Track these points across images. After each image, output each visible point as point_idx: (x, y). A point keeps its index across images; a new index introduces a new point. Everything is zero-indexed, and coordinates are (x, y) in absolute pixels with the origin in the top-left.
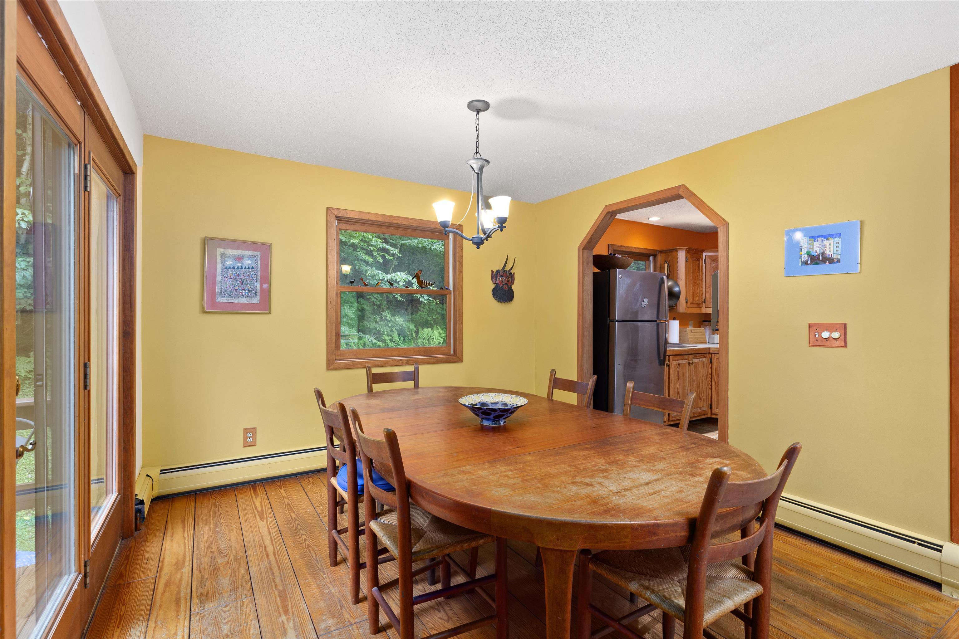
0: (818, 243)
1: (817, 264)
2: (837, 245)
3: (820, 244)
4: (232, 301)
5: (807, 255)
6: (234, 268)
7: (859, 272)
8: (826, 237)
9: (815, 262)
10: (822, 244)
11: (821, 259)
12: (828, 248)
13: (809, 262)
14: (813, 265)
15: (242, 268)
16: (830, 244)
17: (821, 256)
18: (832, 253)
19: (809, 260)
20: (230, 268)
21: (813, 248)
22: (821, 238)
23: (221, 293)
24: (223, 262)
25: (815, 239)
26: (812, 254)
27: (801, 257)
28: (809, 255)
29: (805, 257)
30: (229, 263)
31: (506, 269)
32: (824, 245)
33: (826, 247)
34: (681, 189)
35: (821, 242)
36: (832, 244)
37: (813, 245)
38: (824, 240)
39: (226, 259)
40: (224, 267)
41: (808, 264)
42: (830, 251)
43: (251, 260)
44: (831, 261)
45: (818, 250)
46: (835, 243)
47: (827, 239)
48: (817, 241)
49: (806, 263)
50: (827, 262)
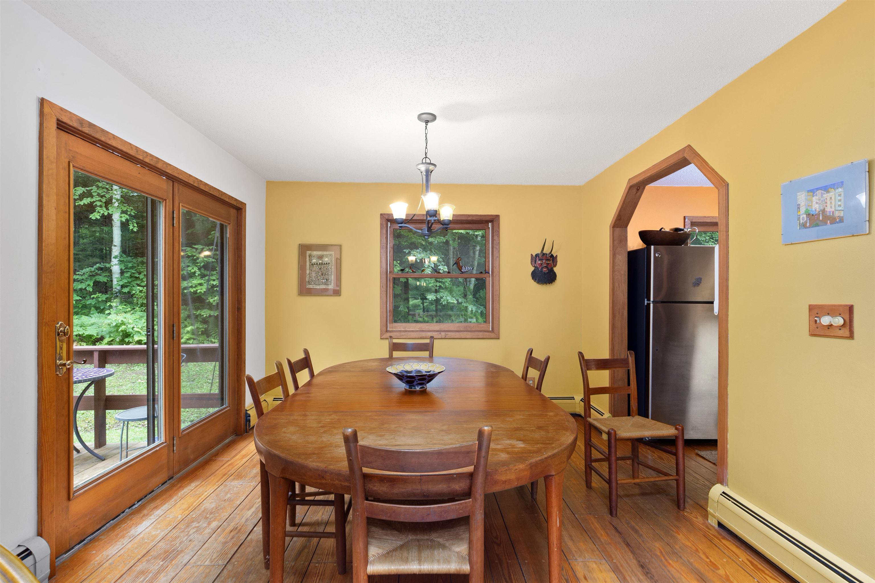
0: (817, 198)
1: (817, 225)
2: (839, 198)
3: (819, 200)
4: (316, 287)
5: (805, 215)
6: (317, 264)
7: (868, 232)
8: (826, 189)
9: (815, 223)
10: (822, 199)
11: (821, 218)
12: (829, 203)
13: (808, 225)
14: (813, 227)
15: (322, 264)
16: (831, 198)
17: (821, 215)
18: (833, 209)
19: (808, 221)
20: (315, 264)
21: (811, 206)
22: (820, 191)
23: (309, 282)
24: (310, 260)
25: (814, 194)
26: (812, 213)
27: (799, 219)
28: (808, 215)
29: (803, 217)
30: (314, 261)
31: (544, 252)
32: (824, 200)
33: (826, 203)
34: (686, 151)
35: (820, 196)
36: (833, 198)
37: (812, 202)
38: (824, 194)
39: (312, 258)
40: (311, 264)
41: (806, 228)
42: (831, 207)
43: (328, 258)
44: (833, 220)
45: (817, 206)
46: (837, 195)
47: (828, 192)
48: (816, 195)
49: (804, 226)
50: (829, 221)
